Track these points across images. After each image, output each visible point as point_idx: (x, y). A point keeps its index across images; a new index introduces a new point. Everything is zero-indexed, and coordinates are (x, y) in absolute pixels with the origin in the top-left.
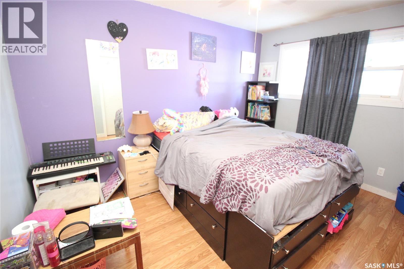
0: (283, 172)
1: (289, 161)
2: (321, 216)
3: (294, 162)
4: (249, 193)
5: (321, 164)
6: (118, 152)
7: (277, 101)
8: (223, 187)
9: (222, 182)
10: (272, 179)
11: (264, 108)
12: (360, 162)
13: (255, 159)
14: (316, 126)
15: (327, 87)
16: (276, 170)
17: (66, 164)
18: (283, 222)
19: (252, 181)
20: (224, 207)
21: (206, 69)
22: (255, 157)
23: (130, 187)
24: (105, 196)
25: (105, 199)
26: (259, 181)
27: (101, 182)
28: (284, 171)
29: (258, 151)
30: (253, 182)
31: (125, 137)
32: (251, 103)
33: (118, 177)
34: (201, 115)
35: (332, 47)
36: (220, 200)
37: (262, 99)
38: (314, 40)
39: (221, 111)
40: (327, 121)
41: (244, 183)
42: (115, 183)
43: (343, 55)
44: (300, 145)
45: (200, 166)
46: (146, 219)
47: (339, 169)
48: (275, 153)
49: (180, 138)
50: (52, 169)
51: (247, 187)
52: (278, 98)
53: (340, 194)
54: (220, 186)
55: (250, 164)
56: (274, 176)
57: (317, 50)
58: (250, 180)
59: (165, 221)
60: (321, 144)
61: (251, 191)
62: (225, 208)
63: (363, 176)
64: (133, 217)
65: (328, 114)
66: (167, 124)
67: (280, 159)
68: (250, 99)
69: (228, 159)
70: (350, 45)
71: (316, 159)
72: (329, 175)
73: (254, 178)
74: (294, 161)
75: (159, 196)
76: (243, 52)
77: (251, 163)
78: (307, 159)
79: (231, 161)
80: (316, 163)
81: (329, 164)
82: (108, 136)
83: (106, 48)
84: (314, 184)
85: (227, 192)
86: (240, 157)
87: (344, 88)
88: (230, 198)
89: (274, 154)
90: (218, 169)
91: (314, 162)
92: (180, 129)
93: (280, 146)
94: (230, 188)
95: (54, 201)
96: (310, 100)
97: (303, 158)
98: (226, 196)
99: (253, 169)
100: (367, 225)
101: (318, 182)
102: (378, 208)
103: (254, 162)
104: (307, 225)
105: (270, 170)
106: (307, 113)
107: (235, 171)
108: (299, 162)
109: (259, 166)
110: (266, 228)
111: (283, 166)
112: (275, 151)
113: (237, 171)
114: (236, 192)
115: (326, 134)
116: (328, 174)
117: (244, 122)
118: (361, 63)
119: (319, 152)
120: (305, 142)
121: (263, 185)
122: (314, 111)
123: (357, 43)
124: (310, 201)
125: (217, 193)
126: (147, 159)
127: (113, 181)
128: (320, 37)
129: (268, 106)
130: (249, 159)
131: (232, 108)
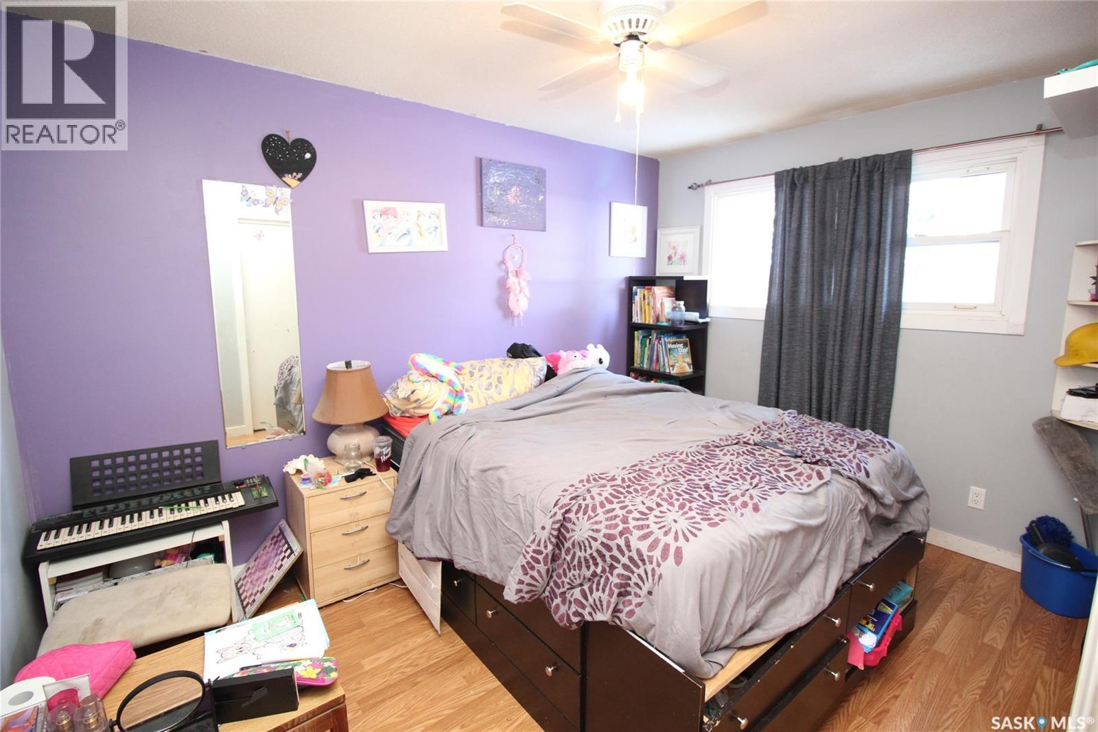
0: (720, 508)
1: (737, 480)
2: (827, 620)
3: (749, 481)
4: (635, 569)
5: (815, 482)
6: (285, 476)
7: (706, 324)
8: (568, 558)
9: (568, 545)
10: (693, 527)
11: (674, 343)
12: (918, 473)
13: (650, 477)
14: (806, 387)
15: (825, 287)
16: (703, 503)
17: (136, 515)
18: (727, 641)
19: (642, 537)
20: (575, 610)
21: (520, 247)
22: (652, 473)
23: (317, 572)
24: (245, 603)
25: (245, 613)
26: (659, 534)
27: (235, 563)
28: (723, 506)
29: (657, 455)
30: (644, 537)
31: (304, 433)
32: (640, 331)
33: (284, 545)
34: (512, 366)
35: (829, 189)
36: (564, 593)
37: (668, 320)
38: (785, 174)
39: (563, 354)
40: (831, 372)
41: (621, 542)
42: (274, 565)
43: (856, 209)
44: (765, 436)
45: (509, 504)
46: (363, 662)
47: (862, 494)
48: (703, 458)
49: (454, 430)
50: (96, 531)
51: (630, 551)
52: (708, 317)
53: (872, 559)
54: (562, 556)
55: (636, 491)
56: (698, 518)
57: (792, 198)
58: (637, 533)
59: (417, 665)
60: (817, 432)
61: (640, 563)
62: (577, 614)
63: (928, 511)
64: (326, 653)
65: (834, 354)
66: (419, 394)
67: (715, 475)
68: (639, 322)
69: (581, 481)
70: (870, 186)
71: (804, 471)
72: (838, 510)
73: (648, 526)
74: (748, 478)
75: (400, 595)
76: (614, 205)
77: (638, 488)
78: (782, 473)
79: (588, 486)
80: (805, 481)
81: (837, 481)
82: (255, 431)
83: (258, 200)
84: (800, 536)
85: (580, 570)
86: (611, 475)
87: (865, 288)
88: (589, 584)
89: (698, 463)
90: (556, 509)
91: (798, 480)
92: (455, 406)
93: (714, 441)
94: (588, 557)
95: (98, 623)
96: (786, 319)
97: (771, 469)
98: (578, 581)
99: (644, 504)
100: (953, 642)
101: (810, 531)
102: (979, 594)
103: (647, 484)
104: (792, 647)
105: (688, 505)
106: (782, 355)
107: (599, 510)
108: (760, 481)
109: (660, 495)
110: (683, 661)
111: (722, 492)
112: (702, 454)
113: (603, 512)
114: (603, 567)
115: (833, 405)
116: (836, 508)
117: (624, 382)
118: (900, 227)
119: (812, 452)
120: (777, 429)
121: (669, 545)
122: (798, 349)
123: (885, 181)
124: (794, 581)
125: (554, 574)
126: (365, 493)
127: (270, 558)
128: (797, 167)
129: (685, 339)
130: (634, 477)
131: (590, 347)
